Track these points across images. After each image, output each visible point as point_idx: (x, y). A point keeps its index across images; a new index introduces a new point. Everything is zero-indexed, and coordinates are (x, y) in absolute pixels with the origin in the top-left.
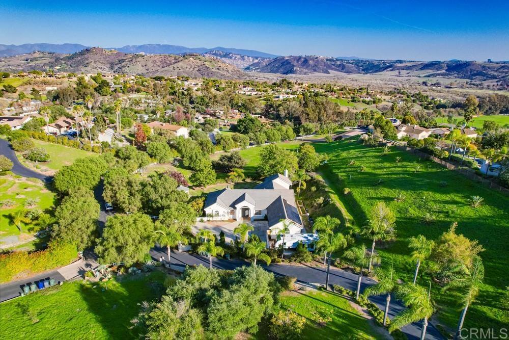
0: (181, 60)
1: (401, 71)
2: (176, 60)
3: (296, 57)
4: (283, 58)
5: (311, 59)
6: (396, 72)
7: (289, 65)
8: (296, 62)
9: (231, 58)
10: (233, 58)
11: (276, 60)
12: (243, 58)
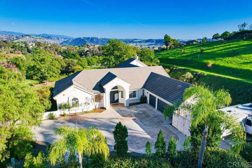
0: (21, 38)
1: (137, 43)
2: (17, 38)
3: (87, 38)
4: (80, 38)
5: (94, 39)
6: (135, 44)
7: (84, 41)
8: (87, 40)
9: (51, 39)
10: (53, 39)
11: (76, 39)
12: (58, 38)
